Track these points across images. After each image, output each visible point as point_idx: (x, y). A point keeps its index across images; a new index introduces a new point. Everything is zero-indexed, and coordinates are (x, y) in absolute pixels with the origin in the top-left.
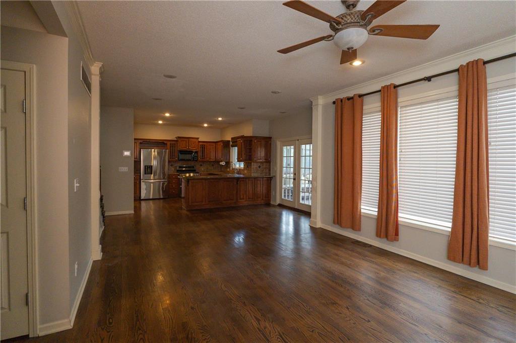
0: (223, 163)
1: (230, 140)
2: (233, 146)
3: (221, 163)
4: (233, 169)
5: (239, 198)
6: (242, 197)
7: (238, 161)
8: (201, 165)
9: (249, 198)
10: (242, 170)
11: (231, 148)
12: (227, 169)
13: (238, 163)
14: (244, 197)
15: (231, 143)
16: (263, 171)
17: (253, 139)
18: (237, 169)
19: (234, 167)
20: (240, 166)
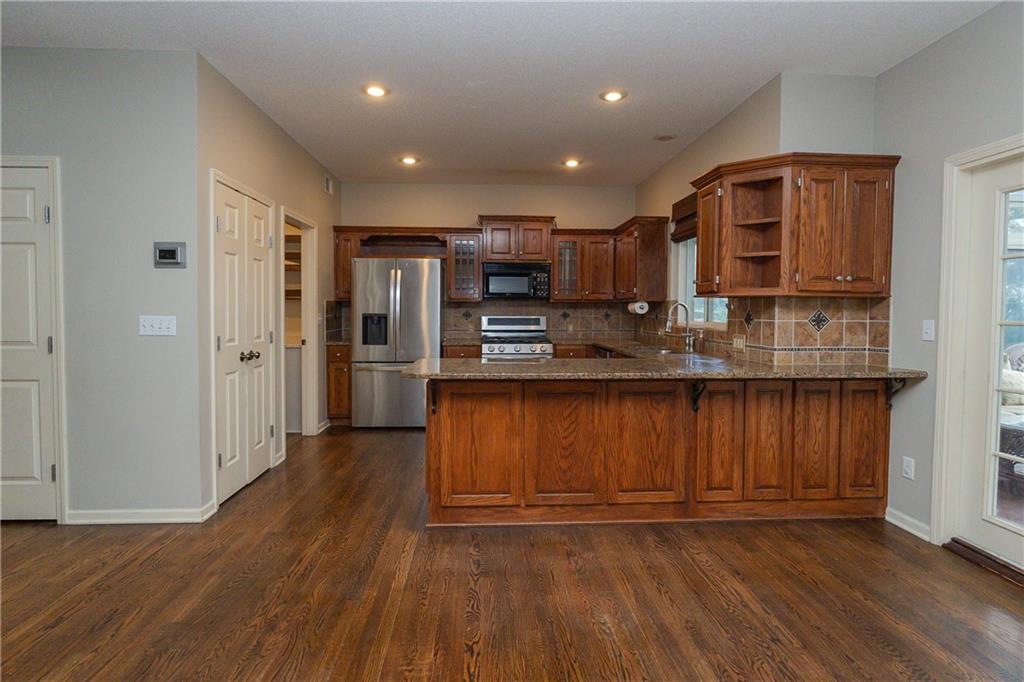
0: (640, 308)
1: (669, 214)
2: (678, 238)
3: (631, 307)
4: (676, 329)
5: (701, 484)
6: (719, 476)
7: (700, 293)
8: (565, 316)
9: (758, 487)
10: (721, 334)
11: (673, 244)
12: (656, 330)
13: (702, 299)
14: (729, 477)
15: (672, 227)
16: (839, 341)
17: (786, 173)
18: (694, 331)
19: (681, 320)
20: (708, 316)
